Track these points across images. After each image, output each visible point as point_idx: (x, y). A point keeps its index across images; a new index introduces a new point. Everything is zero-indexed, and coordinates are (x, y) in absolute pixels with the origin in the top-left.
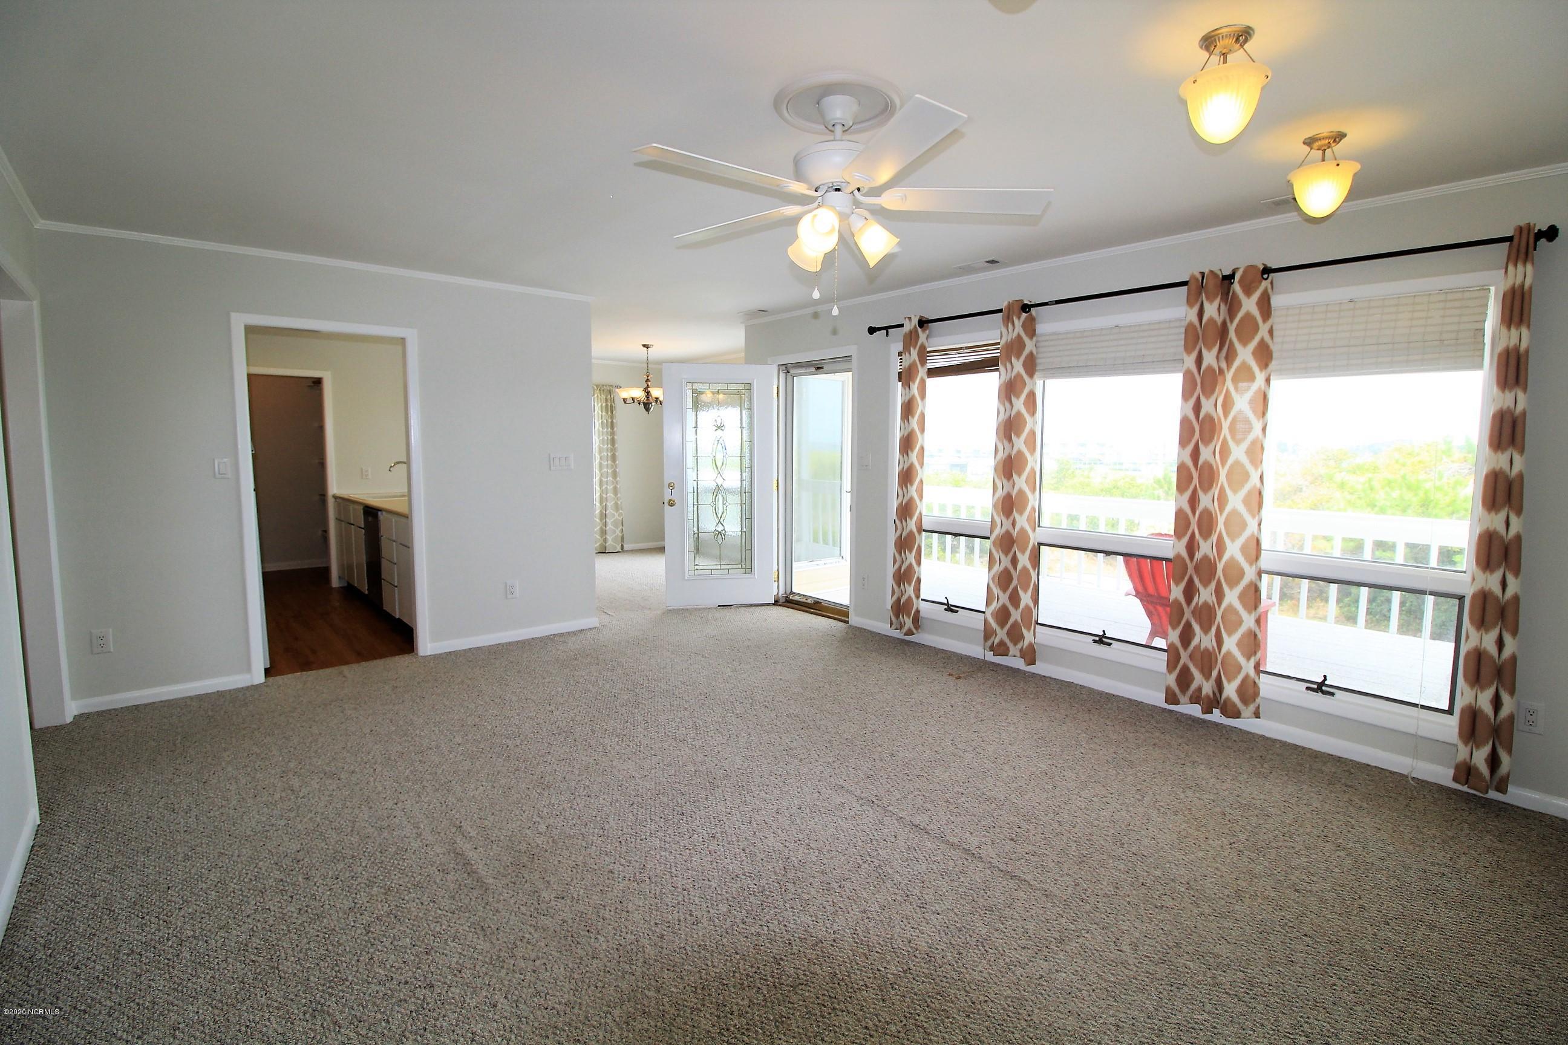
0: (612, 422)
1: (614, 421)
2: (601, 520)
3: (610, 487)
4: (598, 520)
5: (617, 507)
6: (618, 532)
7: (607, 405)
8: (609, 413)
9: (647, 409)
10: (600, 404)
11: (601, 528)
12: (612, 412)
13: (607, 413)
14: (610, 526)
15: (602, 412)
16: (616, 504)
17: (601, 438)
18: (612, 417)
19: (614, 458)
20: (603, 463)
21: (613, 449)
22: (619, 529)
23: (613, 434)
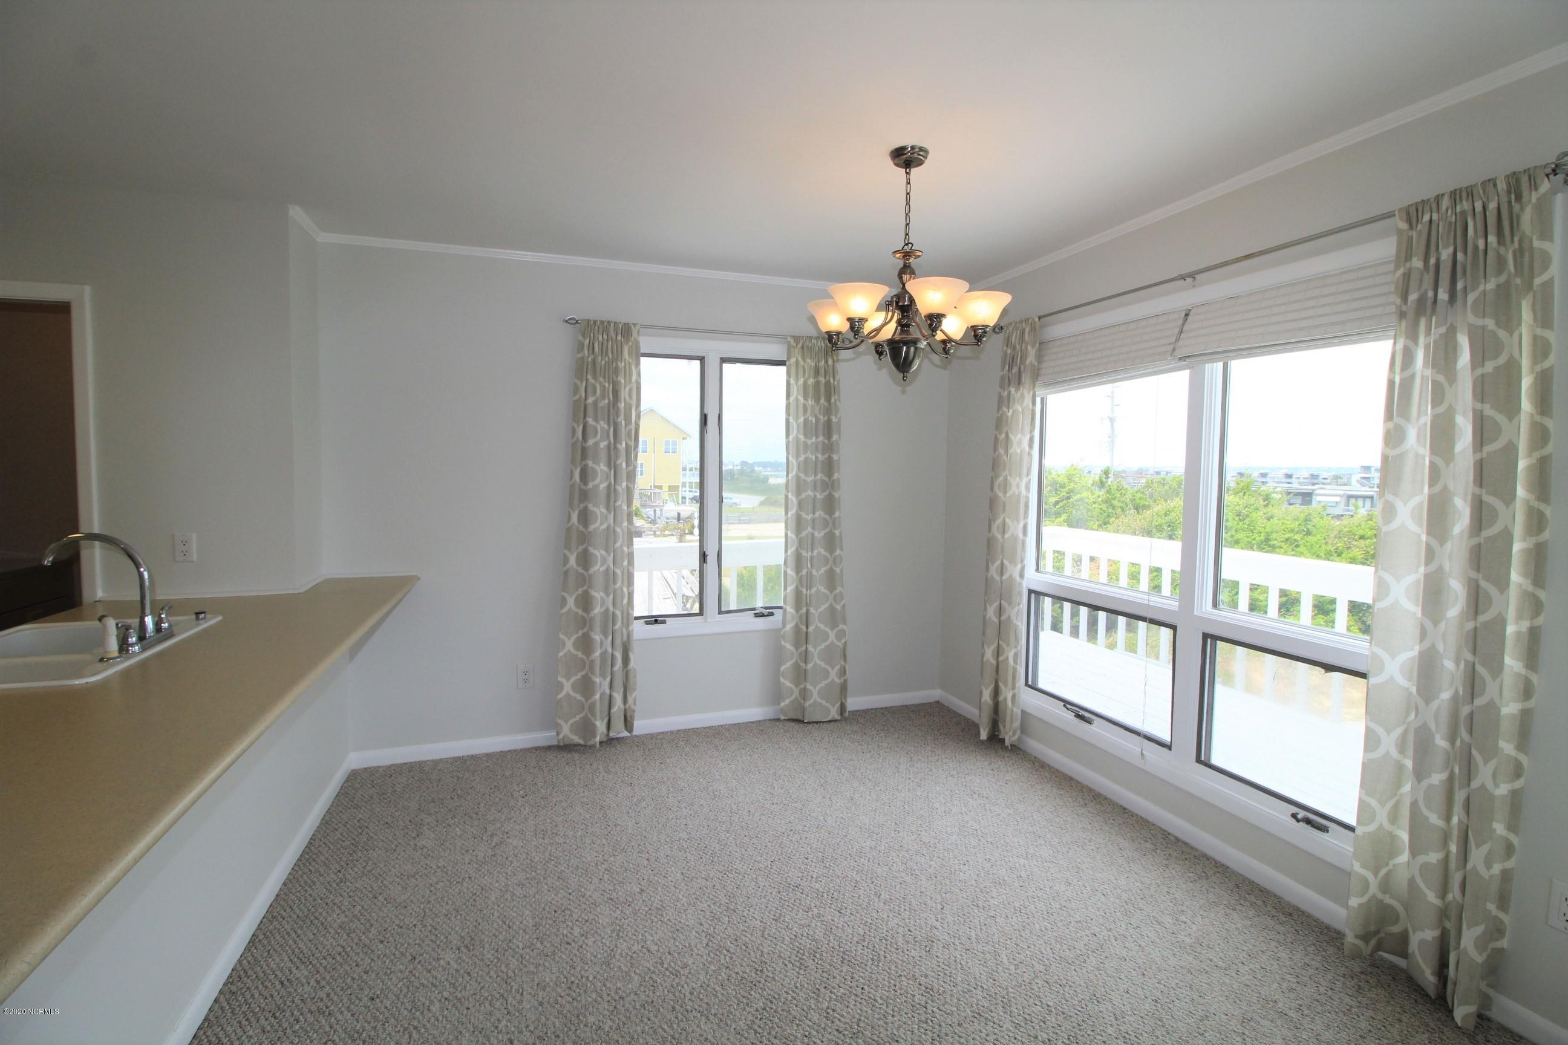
0: (829, 421)
1: (834, 419)
2: (797, 646)
3: (819, 573)
4: (789, 647)
5: (834, 618)
6: (833, 675)
7: (817, 383)
8: (822, 401)
9: (903, 365)
10: (801, 381)
11: (796, 665)
12: (828, 400)
13: (817, 400)
14: (816, 660)
15: (805, 397)
16: (832, 610)
17: (802, 458)
18: (828, 411)
19: (830, 505)
20: (804, 515)
21: (829, 484)
22: (837, 668)
23: (829, 448)
